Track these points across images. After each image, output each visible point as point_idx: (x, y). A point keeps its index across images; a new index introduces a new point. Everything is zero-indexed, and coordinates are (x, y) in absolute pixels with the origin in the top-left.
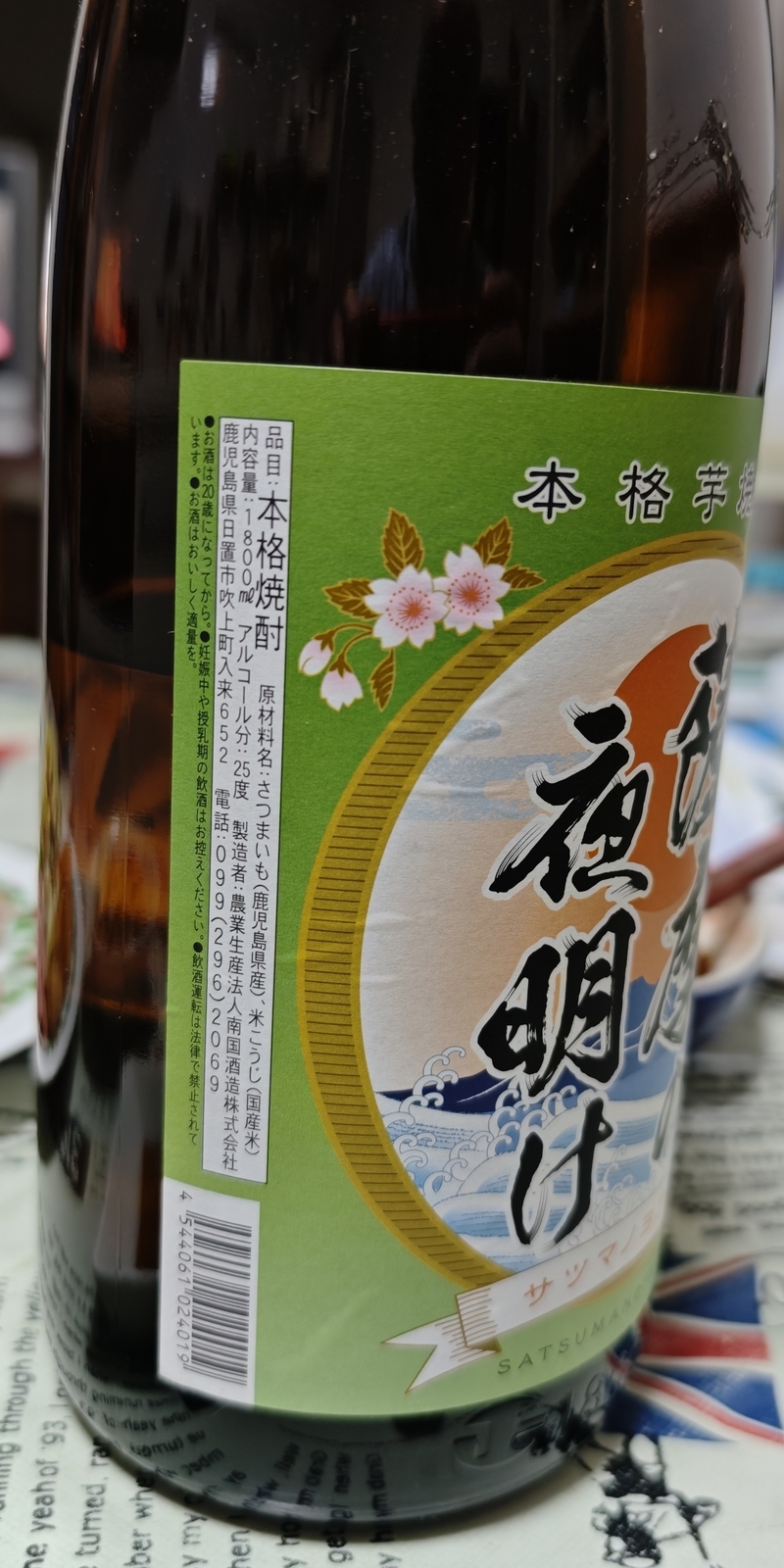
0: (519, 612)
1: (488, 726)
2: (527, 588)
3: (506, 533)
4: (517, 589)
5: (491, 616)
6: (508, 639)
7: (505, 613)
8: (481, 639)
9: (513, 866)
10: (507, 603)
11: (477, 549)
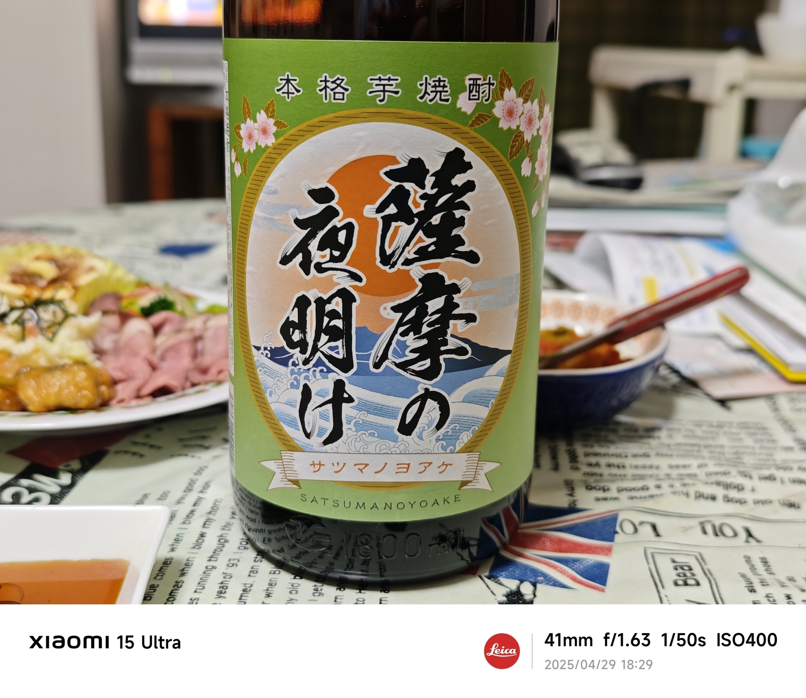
0: (281, 140)
1: (273, 189)
2: (282, 129)
3: (274, 105)
4: (279, 129)
5: (271, 141)
6: (278, 151)
7: (276, 140)
8: (268, 151)
9: (288, 254)
10: (276, 135)
11: (265, 111)
